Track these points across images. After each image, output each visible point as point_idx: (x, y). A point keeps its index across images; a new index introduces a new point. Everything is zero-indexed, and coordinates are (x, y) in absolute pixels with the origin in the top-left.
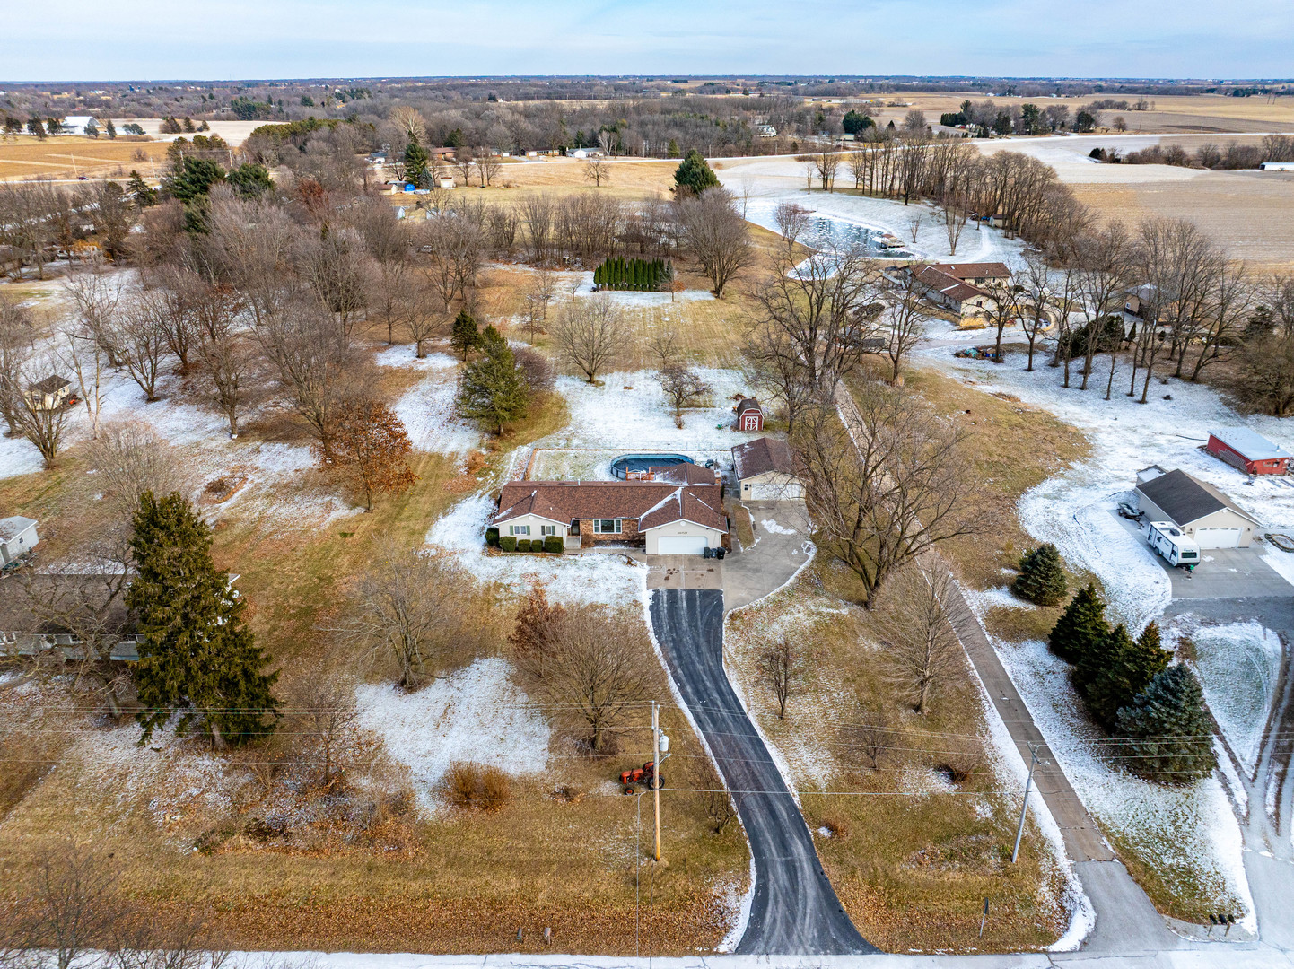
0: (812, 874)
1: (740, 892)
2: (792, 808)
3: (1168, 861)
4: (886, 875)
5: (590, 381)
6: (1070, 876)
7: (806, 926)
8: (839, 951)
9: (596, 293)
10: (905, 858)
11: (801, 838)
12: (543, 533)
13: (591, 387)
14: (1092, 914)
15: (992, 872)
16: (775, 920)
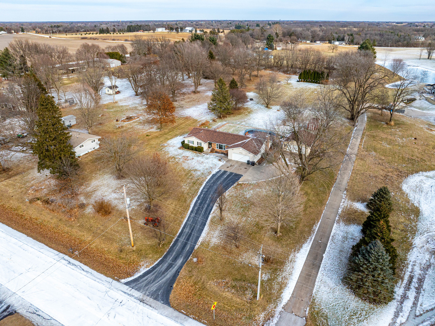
0: (175, 271)
1: (147, 266)
2: (192, 248)
4: (203, 283)
5: (267, 107)
6: (277, 314)
7: (154, 286)
8: (156, 299)
9: (298, 83)
10: (215, 280)
11: (184, 259)
12: (198, 145)
13: (266, 109)
15: (245, 299)
16: (147, 279)
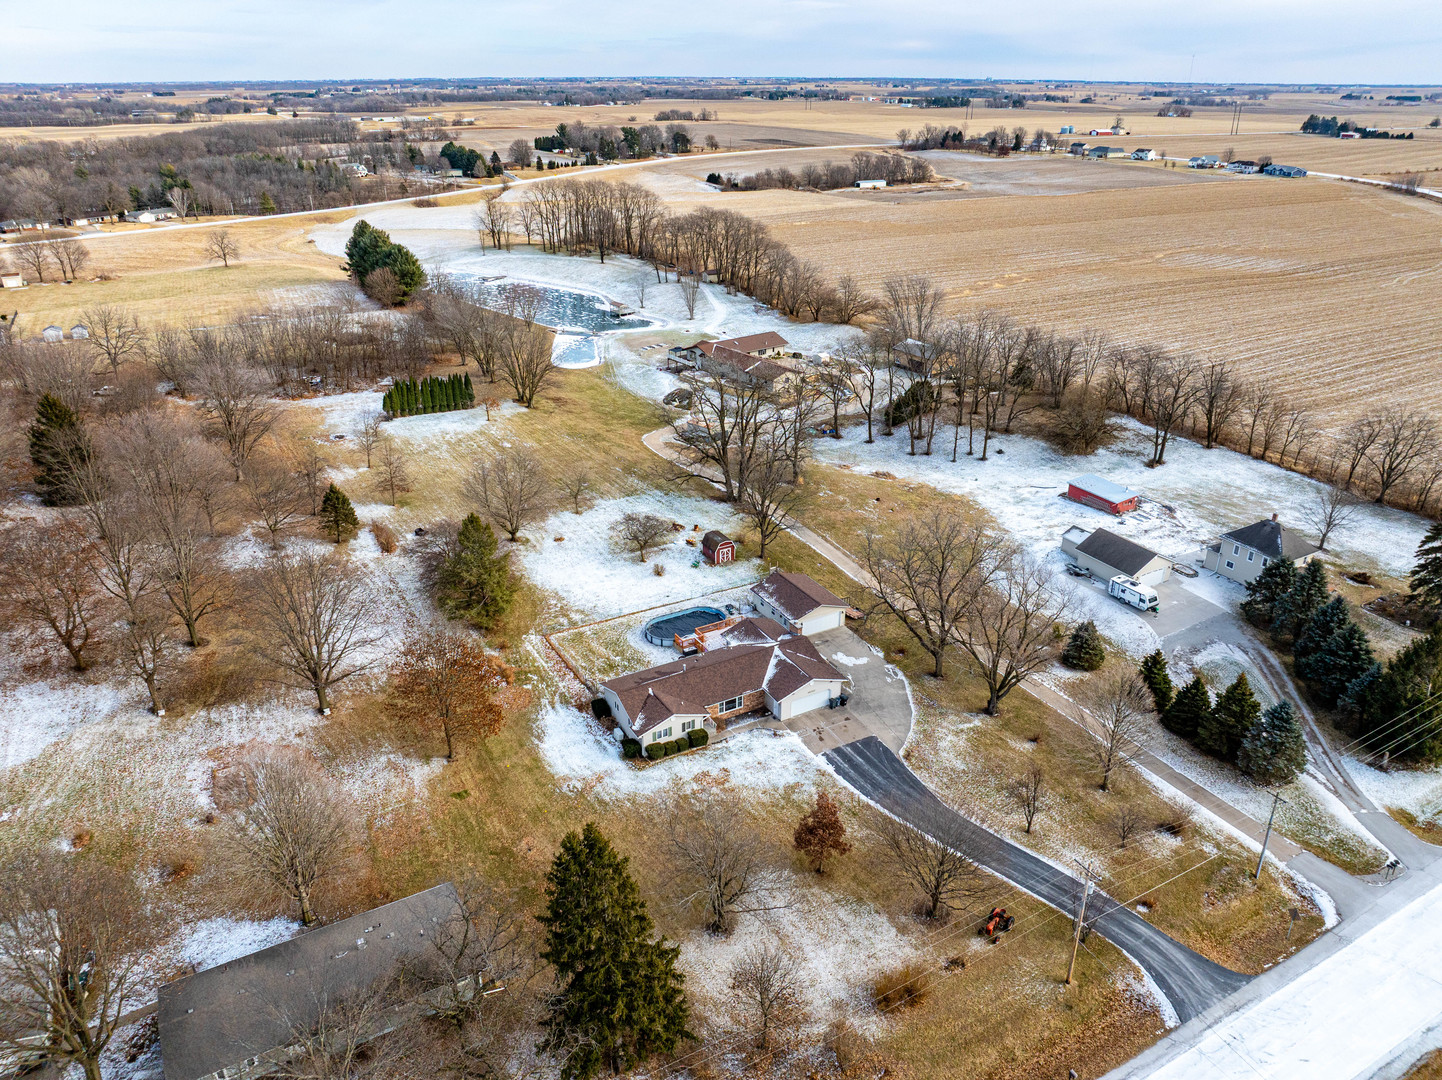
0: (1167, 943)
1: (1139, 978)
3: (1328, 839)
4: (1201, 922)
5: (513, 540)
6: (1291, 873)
7: (1201, 981)
8: (1235, 989)
10: (1201, 905)
12: (684, 730)
14: (1324, 893)
15: (1252, 891)
16: (1180, 987)
